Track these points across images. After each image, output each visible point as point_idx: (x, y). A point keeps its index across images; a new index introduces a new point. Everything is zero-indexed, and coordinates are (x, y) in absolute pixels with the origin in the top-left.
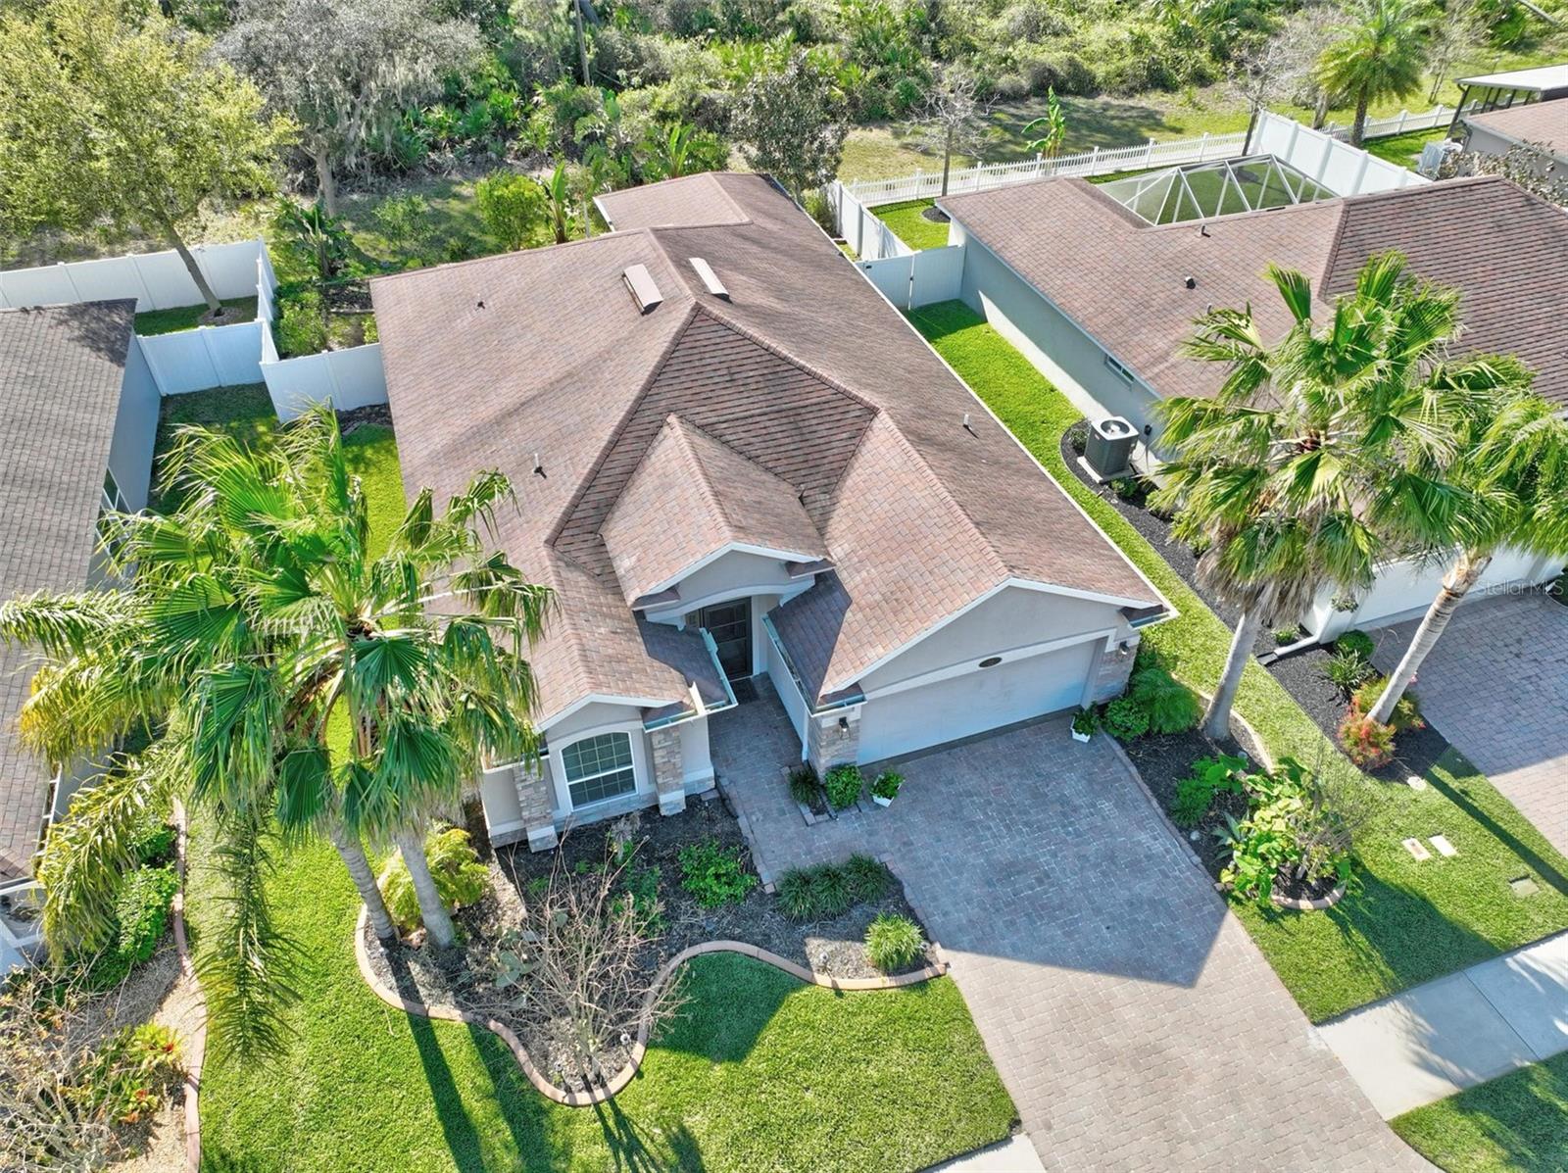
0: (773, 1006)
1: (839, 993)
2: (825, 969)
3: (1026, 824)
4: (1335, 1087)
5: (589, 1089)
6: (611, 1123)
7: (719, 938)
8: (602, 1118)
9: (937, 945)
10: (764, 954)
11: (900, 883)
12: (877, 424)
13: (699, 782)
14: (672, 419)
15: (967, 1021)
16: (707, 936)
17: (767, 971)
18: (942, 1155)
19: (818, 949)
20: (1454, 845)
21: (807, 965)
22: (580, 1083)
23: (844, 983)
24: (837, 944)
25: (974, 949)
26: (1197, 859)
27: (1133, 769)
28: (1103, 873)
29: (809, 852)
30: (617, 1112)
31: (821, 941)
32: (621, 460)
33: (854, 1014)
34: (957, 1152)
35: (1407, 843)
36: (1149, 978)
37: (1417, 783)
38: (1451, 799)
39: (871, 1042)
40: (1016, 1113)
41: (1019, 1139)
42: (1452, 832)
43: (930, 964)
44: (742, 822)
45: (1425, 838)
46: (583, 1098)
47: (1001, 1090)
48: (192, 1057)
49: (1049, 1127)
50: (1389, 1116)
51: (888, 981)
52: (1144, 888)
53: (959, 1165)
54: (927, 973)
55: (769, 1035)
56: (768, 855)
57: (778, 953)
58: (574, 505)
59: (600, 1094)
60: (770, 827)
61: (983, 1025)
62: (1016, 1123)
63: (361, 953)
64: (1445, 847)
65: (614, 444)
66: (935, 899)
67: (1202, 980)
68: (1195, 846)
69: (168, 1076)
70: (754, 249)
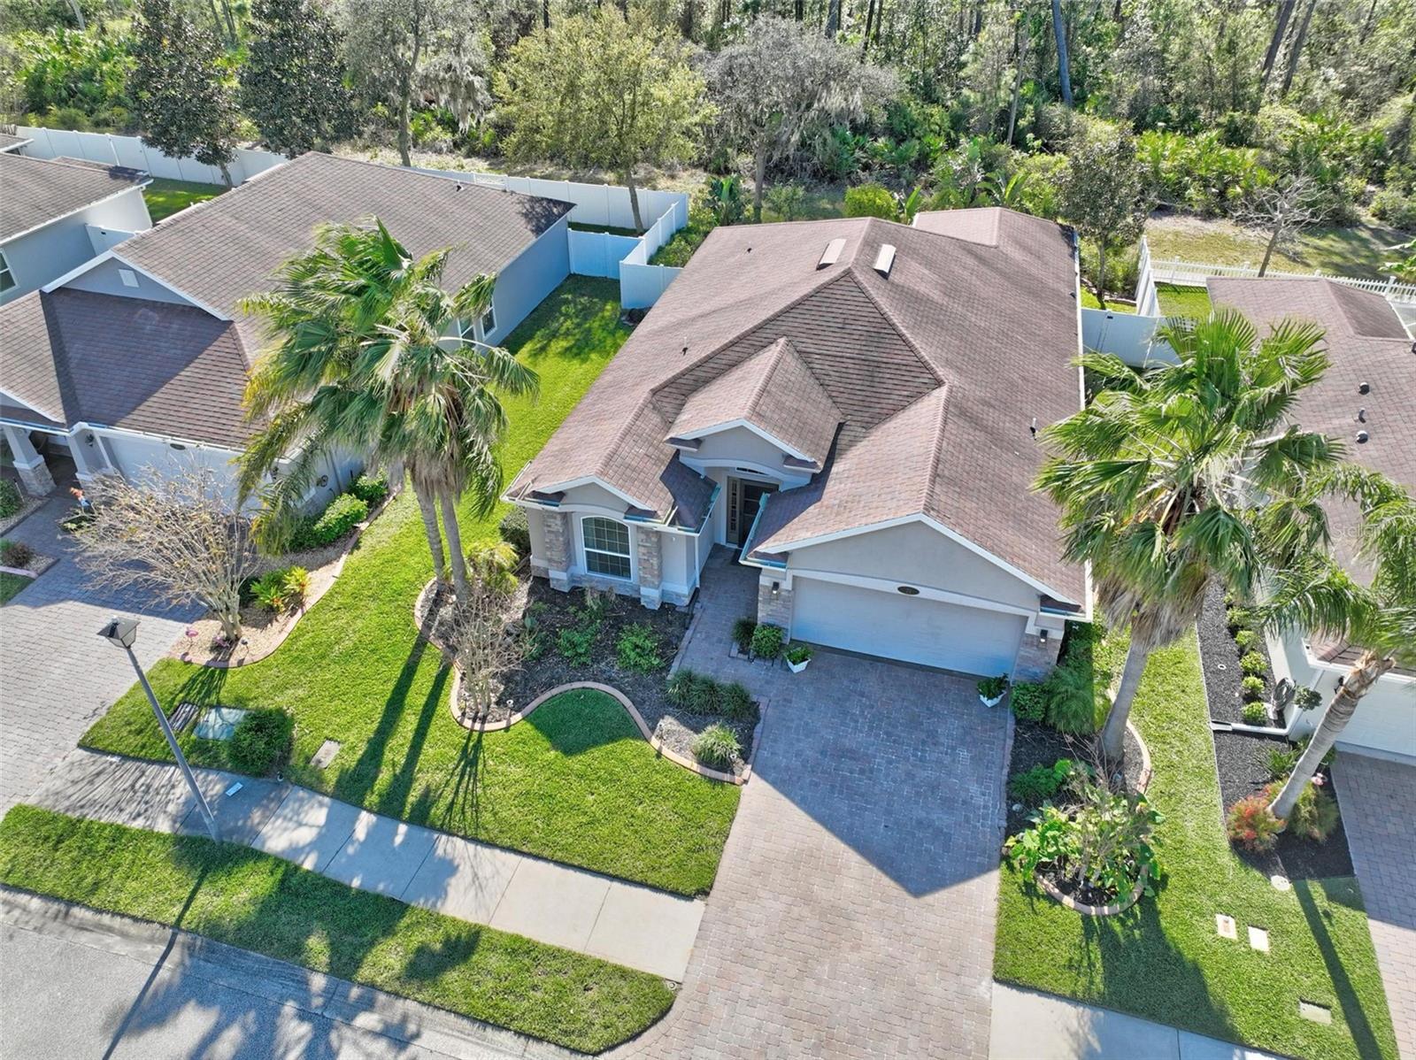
0: (612, 739)
1: (659, 755)
2: (661, 737)
5: (474, 720)
6: (471, 744)
7: (614, 686)
8: (469, 739)
9: (749, 767)
10: (633, 711)
11: (759, 719)
12: (936, 393)
13: (677, 595)
14: (782, 341)
15: (730, 820)
16: (609, 681)
17: (626, 719)
18: (638, 878)
19: (667, 723)
20: (1271, 944)
21: (653, 729)
23: (666, 752)
24: (683, 728)
25: (774, 784)
26: (1003, 823)
27: (1010, 742)
29: (716, 671)
30: (479, 741)
31: (675, 722)
32: (732, 355)
33: (657, 772)
34: (649, 882)
35: (1220, 918)
37: (1281, 883)
38: (1305, 909)
39: (656, 792)
40: (711, 888)
41: (698, 904)
42: (1278, 933)
43: (733, 773)
44: (689, 633)
45: (1244, 923)
46: (468, 723)
47: (713, 870)
49: (725, 909)
51: (695, 767)
53: (646, 891)
54: (727, 777)
56: (688, 660)
57: (641, 714)
58: (683, 374)
59: (477, 726)
60: (705, 645)
61: (736, 829)
62: (704, 892)
63: (424, 592)
64: (1259, 940)
65: (733, 344)
66: (775, 741)
67: (929, 899)
68: (1011, 815)
69: (296, 601)
70: (970, 261)
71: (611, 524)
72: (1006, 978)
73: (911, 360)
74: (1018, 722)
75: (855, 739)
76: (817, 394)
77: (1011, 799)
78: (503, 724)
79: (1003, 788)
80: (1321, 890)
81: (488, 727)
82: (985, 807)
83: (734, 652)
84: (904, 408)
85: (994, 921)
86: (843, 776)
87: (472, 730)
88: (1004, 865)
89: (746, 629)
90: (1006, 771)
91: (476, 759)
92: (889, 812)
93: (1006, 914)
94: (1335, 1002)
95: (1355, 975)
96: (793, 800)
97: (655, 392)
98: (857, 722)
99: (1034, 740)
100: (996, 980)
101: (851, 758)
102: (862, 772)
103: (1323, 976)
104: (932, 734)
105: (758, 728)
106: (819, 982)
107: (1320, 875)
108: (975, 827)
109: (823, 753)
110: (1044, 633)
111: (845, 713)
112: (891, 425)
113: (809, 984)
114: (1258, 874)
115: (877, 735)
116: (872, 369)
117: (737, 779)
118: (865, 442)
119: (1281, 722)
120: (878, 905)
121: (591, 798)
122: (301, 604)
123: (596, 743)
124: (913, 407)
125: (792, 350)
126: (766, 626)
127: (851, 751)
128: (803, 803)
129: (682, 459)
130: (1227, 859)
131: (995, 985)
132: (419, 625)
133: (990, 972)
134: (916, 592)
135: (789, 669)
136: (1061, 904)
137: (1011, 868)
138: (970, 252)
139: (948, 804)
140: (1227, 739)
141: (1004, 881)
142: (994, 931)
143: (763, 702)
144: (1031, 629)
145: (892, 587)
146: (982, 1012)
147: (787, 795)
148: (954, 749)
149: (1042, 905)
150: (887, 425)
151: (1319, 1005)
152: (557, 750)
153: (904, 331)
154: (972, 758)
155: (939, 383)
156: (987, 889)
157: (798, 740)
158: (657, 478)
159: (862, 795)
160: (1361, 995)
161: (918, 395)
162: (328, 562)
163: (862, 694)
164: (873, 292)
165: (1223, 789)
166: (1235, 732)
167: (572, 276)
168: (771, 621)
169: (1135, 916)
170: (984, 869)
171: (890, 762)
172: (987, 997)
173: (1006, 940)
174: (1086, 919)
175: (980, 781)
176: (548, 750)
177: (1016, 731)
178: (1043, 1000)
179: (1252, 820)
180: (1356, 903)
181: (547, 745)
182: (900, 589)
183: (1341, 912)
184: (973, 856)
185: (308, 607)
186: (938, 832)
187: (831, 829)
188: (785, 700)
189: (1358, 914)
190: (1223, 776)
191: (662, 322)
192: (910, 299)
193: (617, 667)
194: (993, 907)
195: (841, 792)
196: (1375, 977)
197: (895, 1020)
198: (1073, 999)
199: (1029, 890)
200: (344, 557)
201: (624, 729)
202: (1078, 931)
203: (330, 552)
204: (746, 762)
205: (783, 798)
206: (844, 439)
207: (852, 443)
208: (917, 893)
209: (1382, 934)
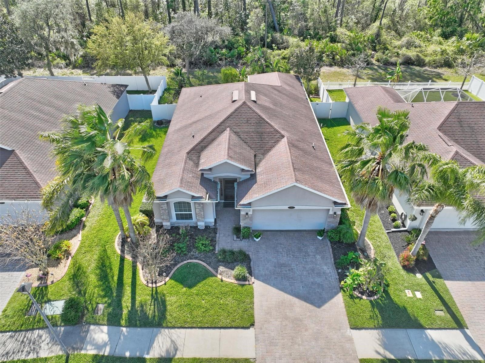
0: (204, 279)
1: (222, 281)
2: (221, 274)
3: (293, 255)
4: (348, 346)
5: (152, 283)
6: (154, 293)
7: (198, 260)
8: (152, 291)
9: (253, 277)
10: (208, 267)
11: (251, 260)
12: (283, 140)
13: (210, 222)
14: (228, 129)
15: (252, 297)
16: (196, 258)
17: (207, 271)
18: (229, 326)
19: (221, 269)
20: (422, 295)
21: (217, 272)
22: (151, 282)
23: (224, 279)
24: (227, 269)
25: (263, 281)
26: (338, 277)
27: (331, 250)
28: (308, 273)
29: (231, 247)
30: (156, 291)
31: (224, 268)
32: (212, 137)
33: (223, 287)
34: (233, 326)
35: (406, 291)
36: (308, 302)
37: (419, 276)
38: (428, 282)
39: (225, 294)
40: (254, 323)
41: (252, 329)
42: (423, 292)
43: (249, 281)
44: (218, 235)
45: (413, 291)
46: (150, 285)
47: (253, 316)
48: (73, 251)
49: (261, 329)
50: (360, 358)
51: (235, 282)
52: (318, 280)
53: (233, 330)
54: (247, 283)
55: (200, 285)
56: (220, 244)
57: (211, 267)
58: (196, 145)
59: (154, 285)
60: (224, 238)
61: (256, 300)
62: (252, 325)
63: (117, 239)
64: (419, 295)
65: (211, 132)
66: (258, 266)
67: (323, 307)
68: (339, 273)
69: (67, 253)
70: (276, 92)
71: (184, 203)
72: (355, 327)
73: (272, 130)
74: (331, 243)
75: (284, 259)
76: (245, 146)
77: (337, 269)
78: (163, 282)
79: (334, 265)
80: (430, 275)
81: (158, 285)
82: (330, 273)
83: (235, 238)
84: (274, 146)
85: (345, 310)
86: (284, 273)
87: (153, 288)
88: (342, 291)
89: (237, 230)
90: (333, 260)
91: (157, 297)
92: (302, 282)
93: (347, 307)
94: (444, 308)
95: (446, 298)
96: (270, 285)
97: (188, 153)
98: (282, 254)
99: (338, 247)
100: (351, 329)
101: (284, 267)
102: (289, 270)
103: (438, 301)
104: (306, 252)
105: (252, 263)
106: (299, 345)
107: (428, 270)
108: (329, 280)
109: (275, 267)
110: (335, 213)
111: (278, 252)
112: (271, 153)
113: (296, 346)
114: (412, 275)
115: (290, 257)
116: (261, 135)
117: (251, 283)
118: (264, 160)
119: (404, 226)
120: (308, 314)
121: (203, 302)
122: (70, 254)
123: (199, 282)
124: (277, 146)
125: (232, 132)
126: (245, 228)
127: (284, 264)
128: (274, 286)
129: (205, 176)
130: (403, 272)
131: (352, 330)
132: (119, 252)
133: (349, 326)
134: (294, 208)
135: (255, 241)
136: (362, 299)
137: (344, 291)
138: (275, 89)
139: (319, 274)
140: (391, 234)
141: (343, 296)
142: (345, 313)
143: (250, 253)
144: (331, 213)
145: (286, 207)
146: (350, 340)
147: (268, 284)
148: (315, 256)
149: (357, 301)
150: (270, 153)
151: (440, 310)
152: (185, 287)
153: (268, 121)
154: (321, 258)
155: (283, 137)
156: (339, 299)
157: (266, 264)
158: (199, 184)
159: (292, 278)
160: (449, 304)
161: (277, 142)
162: (75, 235)
163: (281, 244)
164: (254, 108)
165: (395, 250)
166: (393, 232)
167: (131, 111)
168: (246, 225)
169: (384, 297)
170: (336, 293)
171: (297, 265)
172: (350, 335)
173: (351, 315)
174: (371, 301)
175: (326, 264)
176: (183, 288)
177: (331, 245)
178: (366, 331)
179: (407, 259)
180: (440, 277)
181: (182, 286)
182: (289, 208)
183: (437, 280)
184: (332, 290)
185: (73, 254)
186: (319, 284)
187: (286, 292)
188: (257, 251)
189: (441, 280)
190: (394, 246)
191: (178, 126)
192: (264, 108)
193: (197, 253)
194: (343, 305)
195: (285, 279)
196: (451, 298)
197: (326, 350)
198: (375, 328)
199: (352, 297)
200: (81, 232)
201: (207, 275)
202: (370, 306)
203: (74, 232)
204: (252, 276)
205: (267, 285)
206: (257, 160)
207: (260, 161)
208: (319, 307)
209: (449, 284)
